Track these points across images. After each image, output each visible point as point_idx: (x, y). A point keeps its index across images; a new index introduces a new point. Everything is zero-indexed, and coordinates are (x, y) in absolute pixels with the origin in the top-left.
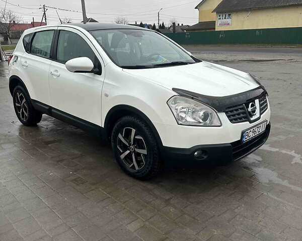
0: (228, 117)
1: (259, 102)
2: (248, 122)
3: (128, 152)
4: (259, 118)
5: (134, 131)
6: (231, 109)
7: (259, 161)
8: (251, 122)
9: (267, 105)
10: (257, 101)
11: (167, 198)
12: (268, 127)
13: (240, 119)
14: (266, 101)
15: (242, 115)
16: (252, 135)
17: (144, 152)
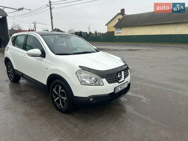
0: (107, 80)
1: (124, 72)
2: (118, 83)
3: (58, 98)
4: (124, 81)
5: (60, 87)
6: (109, 77)
7: (126, 101)
8: (119, 83)
9: (128, 74)
10: (123, 72)
11: (76, 123)
12: (129, 85)
13: (114, 81)
14: (128, 72)
15: (114, 79)
16: (120, 89)
17: (65, 98)
